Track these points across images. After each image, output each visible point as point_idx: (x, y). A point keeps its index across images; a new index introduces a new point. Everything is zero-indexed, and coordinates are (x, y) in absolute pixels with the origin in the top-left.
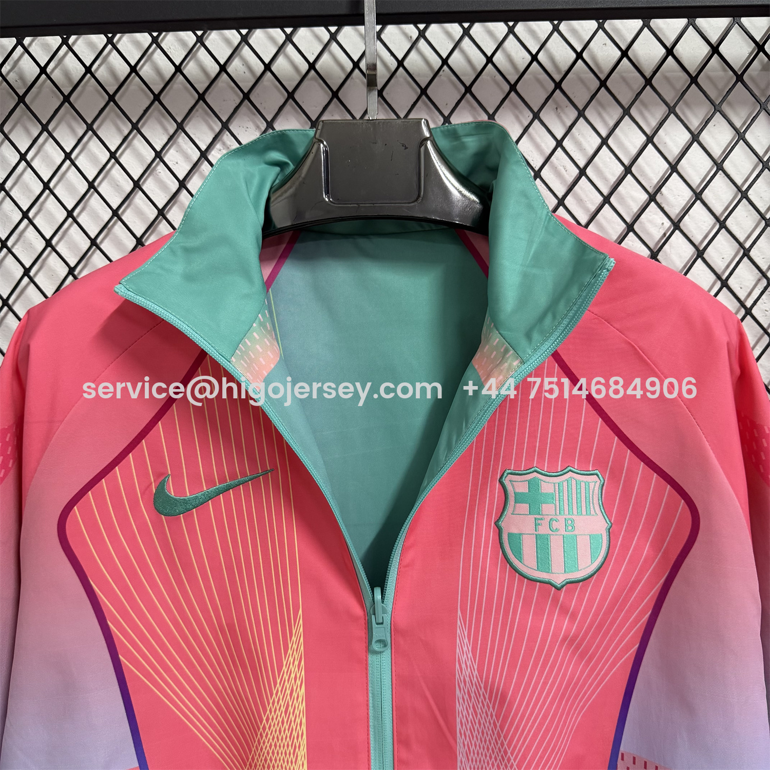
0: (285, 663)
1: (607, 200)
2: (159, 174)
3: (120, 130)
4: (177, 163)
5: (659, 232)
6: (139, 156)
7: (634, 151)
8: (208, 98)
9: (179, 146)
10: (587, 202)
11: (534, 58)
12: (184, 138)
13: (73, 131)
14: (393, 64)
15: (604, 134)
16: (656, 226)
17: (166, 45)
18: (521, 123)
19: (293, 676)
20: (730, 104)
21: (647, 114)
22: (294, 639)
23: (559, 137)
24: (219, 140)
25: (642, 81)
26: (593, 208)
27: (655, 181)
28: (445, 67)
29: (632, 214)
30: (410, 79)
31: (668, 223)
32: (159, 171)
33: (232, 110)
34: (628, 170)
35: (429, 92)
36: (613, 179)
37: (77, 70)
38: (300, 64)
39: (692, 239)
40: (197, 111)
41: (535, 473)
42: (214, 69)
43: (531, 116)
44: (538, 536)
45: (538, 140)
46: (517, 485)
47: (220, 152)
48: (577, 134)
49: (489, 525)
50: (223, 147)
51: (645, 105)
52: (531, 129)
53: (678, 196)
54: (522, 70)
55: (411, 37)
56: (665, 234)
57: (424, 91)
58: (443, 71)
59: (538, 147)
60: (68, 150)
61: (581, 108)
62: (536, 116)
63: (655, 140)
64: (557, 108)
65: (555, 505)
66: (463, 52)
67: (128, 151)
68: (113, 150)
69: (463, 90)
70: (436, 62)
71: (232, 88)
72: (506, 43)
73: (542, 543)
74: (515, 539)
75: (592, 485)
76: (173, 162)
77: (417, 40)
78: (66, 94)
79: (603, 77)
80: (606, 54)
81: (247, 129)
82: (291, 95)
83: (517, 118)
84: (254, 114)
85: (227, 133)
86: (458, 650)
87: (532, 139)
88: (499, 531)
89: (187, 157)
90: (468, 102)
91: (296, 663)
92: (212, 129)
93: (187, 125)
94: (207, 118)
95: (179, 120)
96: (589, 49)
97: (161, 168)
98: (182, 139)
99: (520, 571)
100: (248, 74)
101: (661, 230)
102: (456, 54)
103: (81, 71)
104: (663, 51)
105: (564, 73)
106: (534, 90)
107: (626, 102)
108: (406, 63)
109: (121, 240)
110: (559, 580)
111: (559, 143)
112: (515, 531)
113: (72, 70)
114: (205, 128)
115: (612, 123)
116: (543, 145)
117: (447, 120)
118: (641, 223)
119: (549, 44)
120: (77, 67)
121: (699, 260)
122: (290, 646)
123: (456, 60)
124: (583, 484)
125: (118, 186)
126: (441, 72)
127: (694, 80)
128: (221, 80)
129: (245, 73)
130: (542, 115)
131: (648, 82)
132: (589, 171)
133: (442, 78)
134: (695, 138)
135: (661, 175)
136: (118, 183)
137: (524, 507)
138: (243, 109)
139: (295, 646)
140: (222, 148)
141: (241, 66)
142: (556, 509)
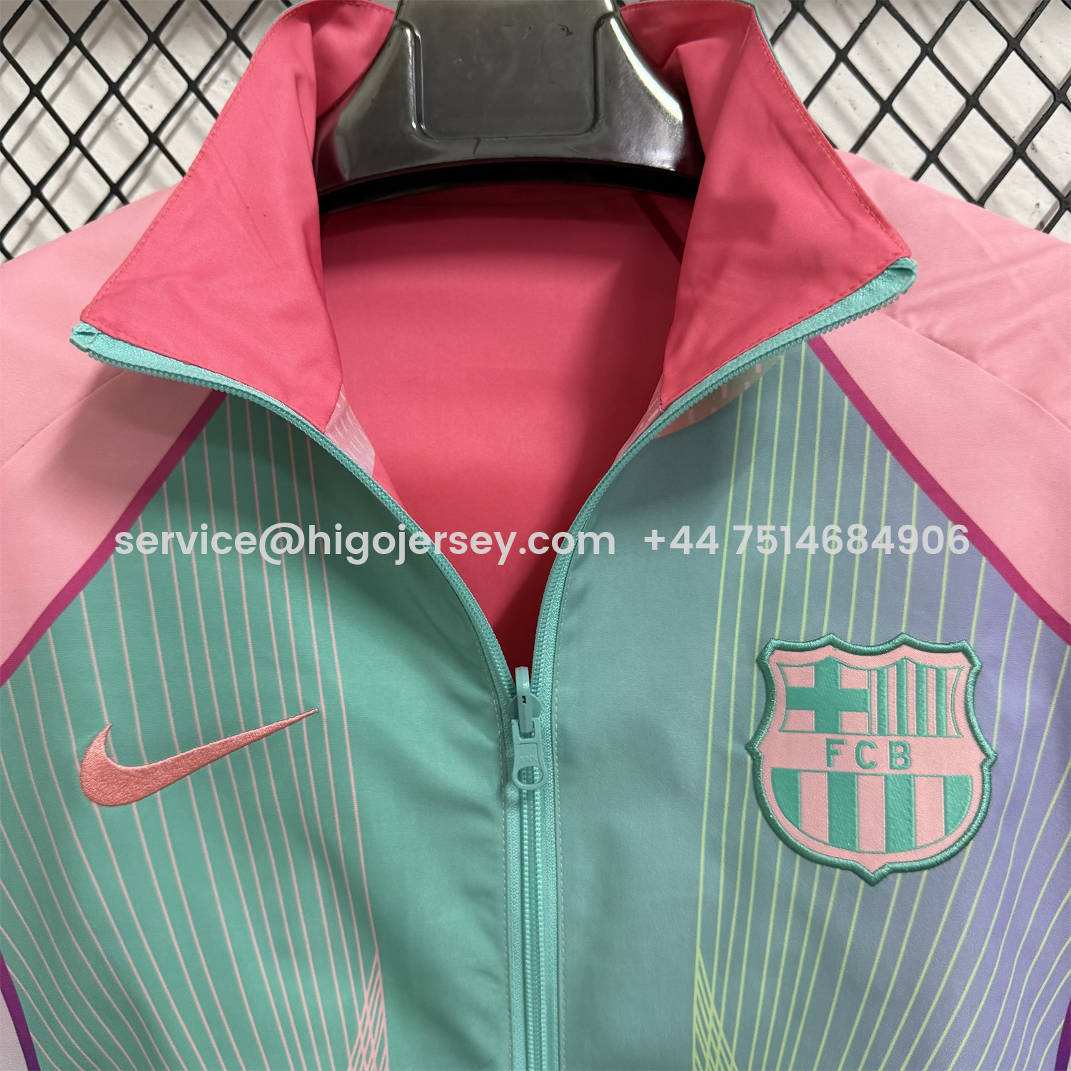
1: (932, 157)
2: (120, 127)
3: (49, 46)
4: (151, 107)
5: (1032, 217)
9: (155, 78)
12: (163, 63)
16: (1025, 209)
23: (842, 44)
29: (979, 185)
32: (120, 121)
34: (972, 101)
43: (789, 7)
47: (226, 86)
52: (788, 32)
76: (145, 106)
94: (204, 26)
116: (812, 64)
125: (48, 149)
136: (49, 145)
140: (229, 79)
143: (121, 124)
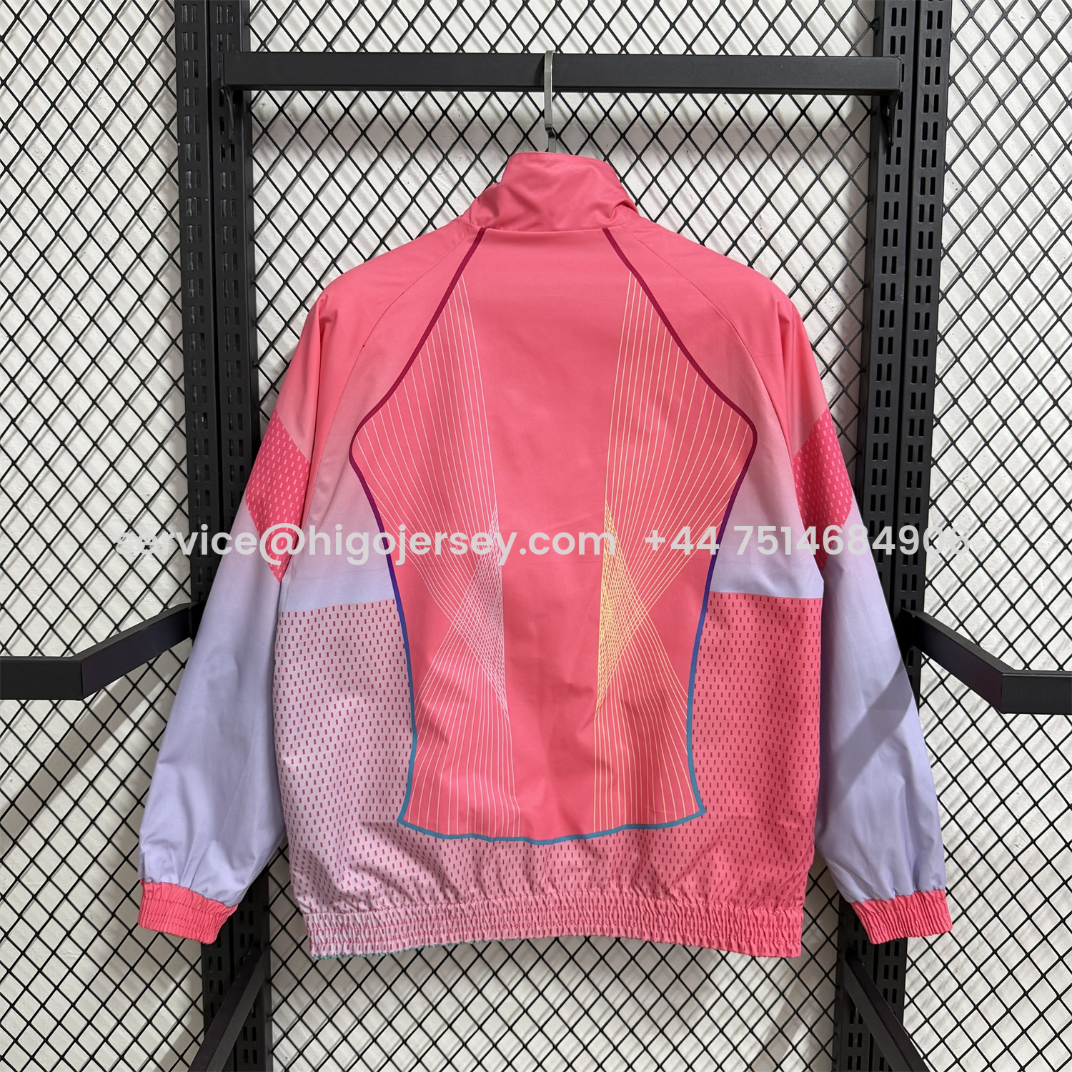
6: (383, 177)
7: (740, 186)
8: (433, 135)
10: (705, 223)
11: (672, 113)
13: (336, 157)
14: (569, 114)
15: (720, 172)
18: (661, 161)
20: (815, 151)
24: (440, 167)
26: (709, 228)
27: (754, 208)
28: (607, 118)
30: (581, 126)
31: (761, 241)
33: (450, 145)
35: (594, 136)
36: (724, 207)
37: (339, 110)
38: (501, 112)
39: (778, 252)
40: (425, 145)
42: (438, 113)
45: (673, 175)
48: (700, 172)
50: (443, 173)
53: (773, 220)
54: (662, 122)
56: (759, 249)
57: (590, 136)
59: (672, 180)
60: (331, 171)
61: (704, 153)
62: (671, 157)
63: (756, 179)
64: (686, 152)
66: (621, 106)
67: (374, 173)
68: (364, 172)
69: (619, 136)
70: (601, 114)
71: (451, 128)
72: (653, 101)
77: (587, 96)
78: (330, 128)
79: (721, 130)
81: (461, 160)
82: (494, 135)
83: (658, 158)
84: (467, 149)
85: (447, 162)
87: (668, 173)
89: (416, 179)
90: (622, 145)
92: (435, 158)
93: (418, 155)
95: (412, 151)
96: (712, 108)
98: (413, 164)
100: (462, 118)
101: (756, 246)
102: (615, 107)
104: (766, 112)
105: (693, 125)
106: (671, 137)
107: (736, 149)
108: (578, 114)
111: (687, 179)
114: (430, 158)
115: (725, 165)
118: (742, 240)
120: (339, 108)
121: (782, 268)
123: (615, 113)
126: (604, 122)
127: (787, 134)
128: (443, 121)
129: (460, 116)
130: (676, 157)
131: (753, 135)
132: (707, 200)
133: (604, 126)
135: (758, 204)
138: (458, 145)
141: (458, 112)
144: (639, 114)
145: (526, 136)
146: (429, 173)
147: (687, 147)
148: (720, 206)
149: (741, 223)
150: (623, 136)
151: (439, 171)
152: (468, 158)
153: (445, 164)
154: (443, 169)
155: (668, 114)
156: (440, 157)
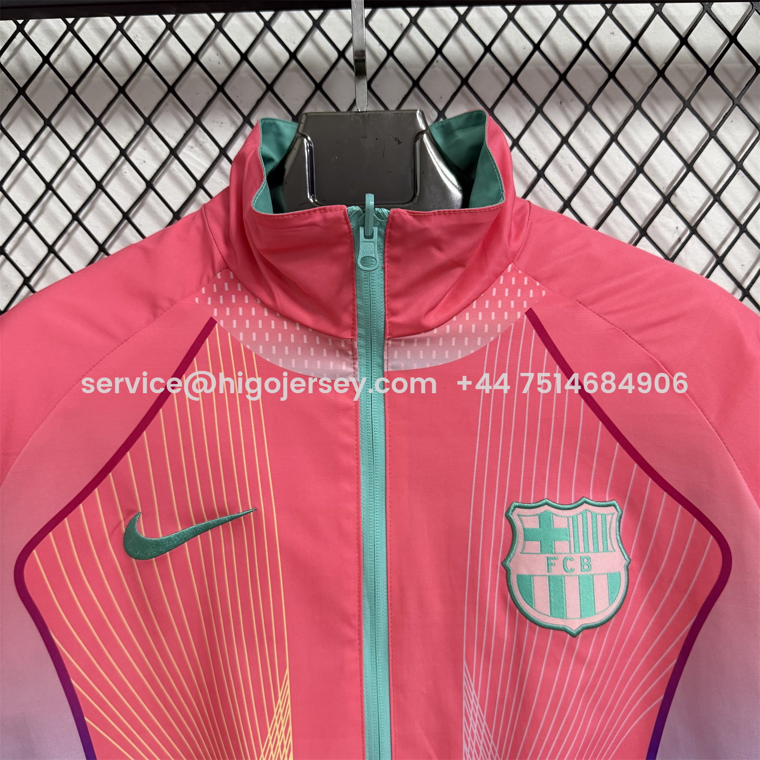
0: (269, 730)
1: (617, 202)
2: (125, 174)
3: (81, 126)
4: (145, 162)
5: (673, 237)
6: (102, 154)
7: (645, 149)
8: (178, 90)
9: (147, 143)
10: (595, 204)
11: (537, 47)
12: (152, 134)
13: (30, 126)
14: (382, 54)
15: (613, 129)
16: (670, 230)
17: (133, 33)
18: (522, 118)
19: (279, 743)
20: (749, 98)
21: (658, 108)
22: (280, 702)
23: (564, 132)
24: (191, 137)
25: (653, 73)
26: (602, 211)
27: (669, 182)
28: (439, 58)
29: (644, 218)
30: (401, 71)
31: (682, 227)
32: (125, 170)
33: (204, 103)
34: (640, 169)
35: (422, 83)
36: (623, 179)
37: (34, 60)
38: (281, 54)
39: (710, 244)
40: (167, 104)
41: (546, 506)
42: (185, 58)
43: (534, 110)
44: (551, 578)
45: (541, 136)
46: (526, 520)
47: (192, 150)
48: (583, 130)
49: (495, 566)
50: (195, 144)
51: (656, 99)
52: (533, 125)
53: (694, 198)
54: (523, 60)
55: (401, 25)
56: (679, 240)
57: (416, 83)
58: (437, 61)
59: (541, 144)
60: (23, 148)
61: (588, 101)
62: (539, 110)
63: (669, 136)
64: (561, 102)
65: (570, 542)
66: (458, 41)
67: (90, 149)
68: (73, 147)
69: (459, 82)
70: (430, 52)
71: (205, 80)
72: (506, 32)
73: (556, 585)
74: (526, 582)
75: (609, 518)
76: (141, 161)
77: (409, 27)
78: (21, 86)
79: (611, 68)
80: (614, 44)
81: (222, 125)
82: (270, 87)
83: (518, 113)
84: (230, 108)
85: (200, 129)
86: (464, 703)
87: (534, 135)
88: (506, 572)
89: (155, 155)
90: (464, 95)
91: (283, 729)
92: (182, 124)
93: (155, 120)
94: (179, 113)
95: (147, 115)
96: (596, 38)
97: (127, 167)
98: (150, 136)
99: (530, 617)
100: (222, 64)
101: (675, 235)
102: (451, 42)
103: (38, 61)
104: (676, 40)
105: (568, 64)
106: (536, 82)
107: (636, 96)
108: (396, 53)
109: (83, 247)
110: (574, 626)
111: (565, 140)
112: (524, 572)
113: (28, 61)
114: (175, 123)
115: (621, 118)
116: (547, 142)
117: (441, 114)
118: (653, 227)
119: (552, 33)
120: (34, 57)
121: (719, 268)
122: (275, 710)
123: (451, 49)
124: (599, 518)
125: (79, 187)
126: (435, 63)
127: (710, 71)
128: (193, 71)
129: (219, 63)
130: (546, 109)
131: (661, 73)
132: (597, 170)
133: (436, 69)
134: (712, 134)
135: (674, 175)
136: (80, 184)
137: (534, 546)
138: (218, 103)
139: (281, 711)
140: (194, 146)
141: (216, 56)
142: (570, 547)
143: (126, 172)
144: (488, 49)
145: (319, 87)
146: (173, 144)
147: (560, 96)
148: (614, 179)
149: (646, 201)
150: (465, 81)
151: (190, 143)
152: (234, 122)
153: (199, 133)
154: (196, 141)
155: (530, 47)
156: (189, 121)
